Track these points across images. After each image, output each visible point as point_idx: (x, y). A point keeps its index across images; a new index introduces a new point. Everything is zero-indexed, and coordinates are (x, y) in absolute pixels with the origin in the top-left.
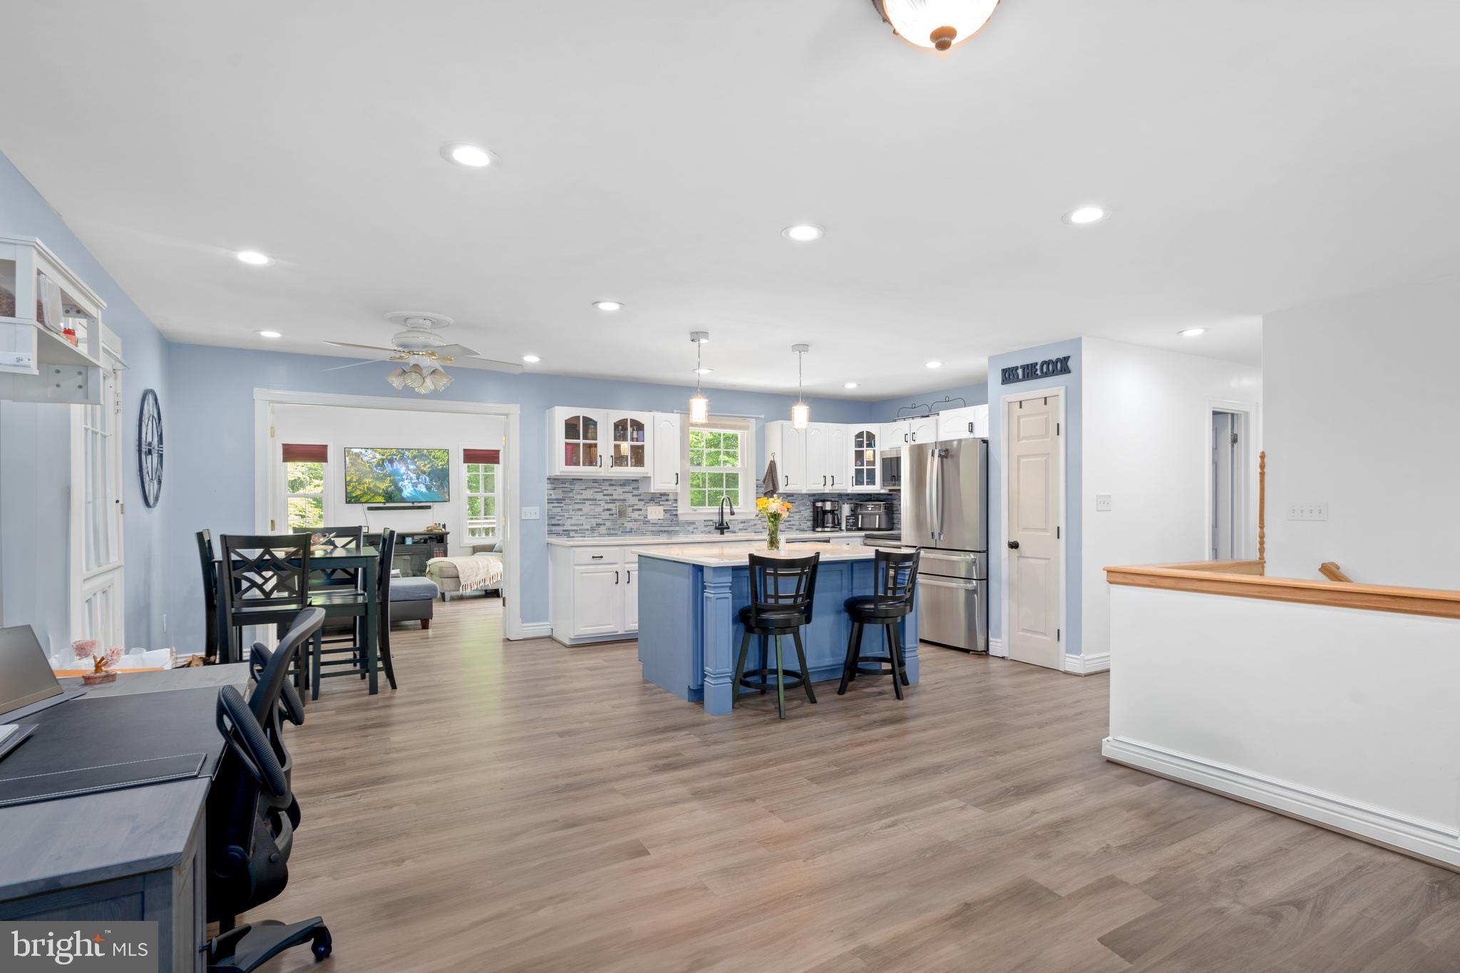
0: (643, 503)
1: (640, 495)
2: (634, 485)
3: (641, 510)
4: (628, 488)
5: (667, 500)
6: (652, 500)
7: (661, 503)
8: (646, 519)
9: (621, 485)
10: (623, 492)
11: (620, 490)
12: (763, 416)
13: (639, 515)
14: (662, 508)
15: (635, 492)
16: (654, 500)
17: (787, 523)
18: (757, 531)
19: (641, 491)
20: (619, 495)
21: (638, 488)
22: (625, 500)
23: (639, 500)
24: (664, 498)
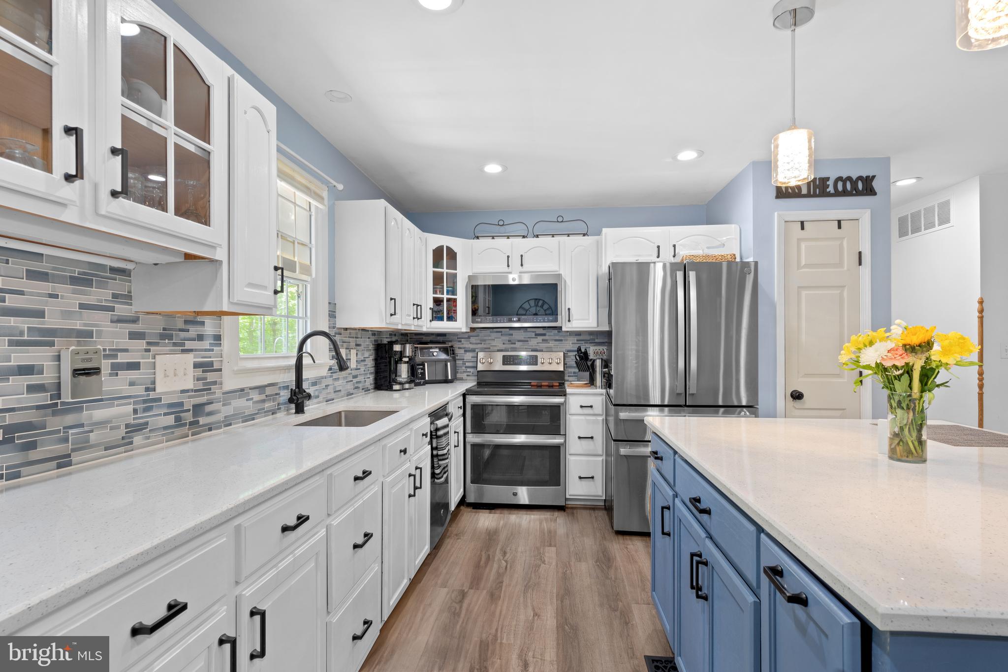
0: (142, 344)
1: (135, 320)
2: (118, 285)
3: (135, 366)
4: (97, 295)
5: (200, 338)
6: (166, 335)
7: (189, 345)
8: (152, 395)
9: (74, 281)
10: (82, 306)
11: (70, 297)
12: (340, 187)
13: (132, 384)
14: (190, 358)
15: (121, 309)
16: (170, 337)
17: (355, 380)
18: (330, 397)
19: (137, 306)
20: (67, 314)
21: (128, 298)
22: (90, 334)
23: (133, 336)
24: (193, 331)
